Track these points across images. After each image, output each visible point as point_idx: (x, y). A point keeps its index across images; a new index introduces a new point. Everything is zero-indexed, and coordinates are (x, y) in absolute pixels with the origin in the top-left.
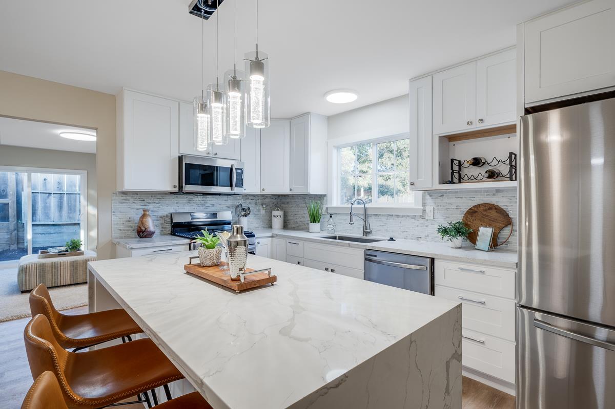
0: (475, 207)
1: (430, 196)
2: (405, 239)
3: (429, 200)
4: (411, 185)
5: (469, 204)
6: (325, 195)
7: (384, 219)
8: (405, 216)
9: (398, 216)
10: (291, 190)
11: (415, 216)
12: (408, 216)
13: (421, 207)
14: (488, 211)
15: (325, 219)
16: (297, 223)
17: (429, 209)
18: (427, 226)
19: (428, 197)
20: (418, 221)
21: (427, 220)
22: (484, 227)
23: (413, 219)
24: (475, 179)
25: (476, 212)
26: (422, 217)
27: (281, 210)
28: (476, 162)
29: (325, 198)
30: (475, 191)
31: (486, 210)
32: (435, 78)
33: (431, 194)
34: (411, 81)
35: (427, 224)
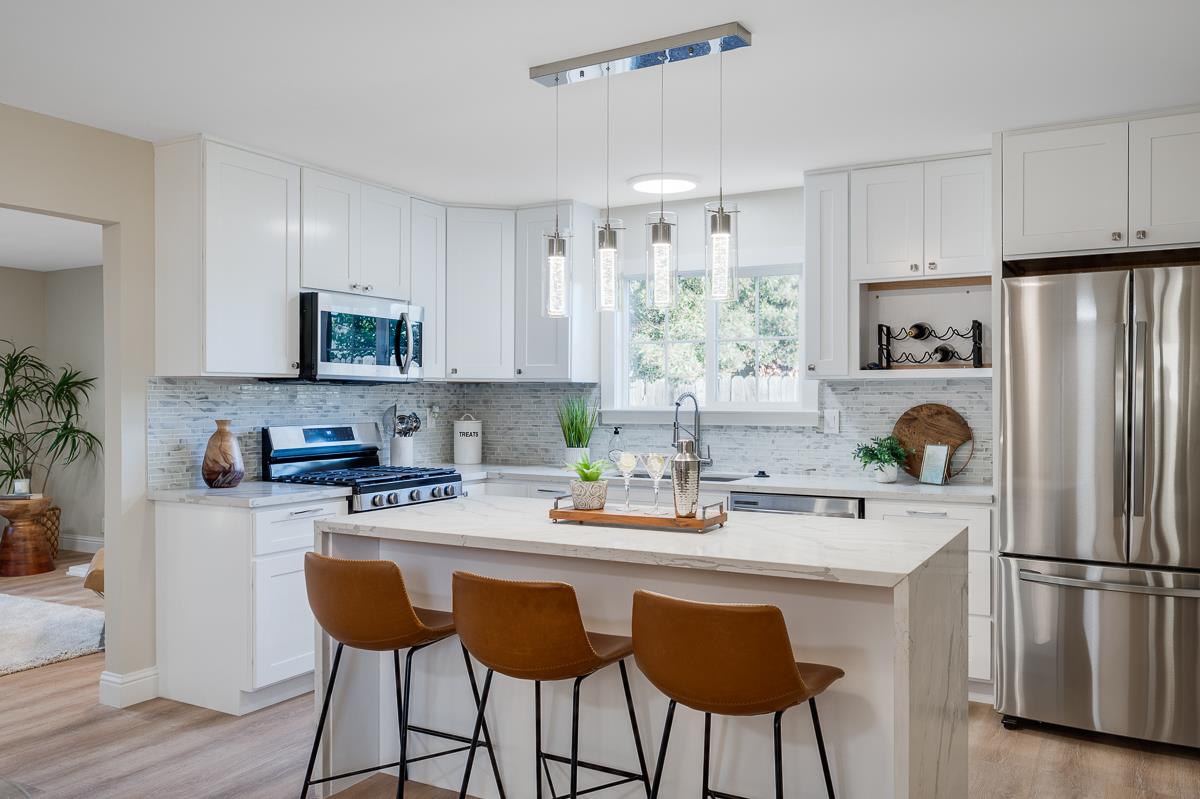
0: (913, 409)
1: (833, 390)
2: (782, 473)
3: (831, 397)
4: (810, 369)
5: (902, 405)
6: (593, 385)
7: (738, 435)
8: (782, 428)
9: (767, 429)
10: (520, 372)
11: (804, 428)
12: (789, 428)
13: (815, 410)
14: (936, 417)
15: (601, 438)
16: (516, 449)
17: (831, 414)
18: (826, 447)
19: (828, 390)
20: (809, 437)
21: (827, 435)
22: (933, 443)
23: (800, 434)
24: (920, 364)
25: (916, 419)
26: (818, 430)
27: (477, 418)
28: (921, 332)
29: (595, 391)
30: (915, 382)
31: (931, 416)
32: (855, 175)
33: (834, 385)
34: (809, 174)
35: (826, 442)
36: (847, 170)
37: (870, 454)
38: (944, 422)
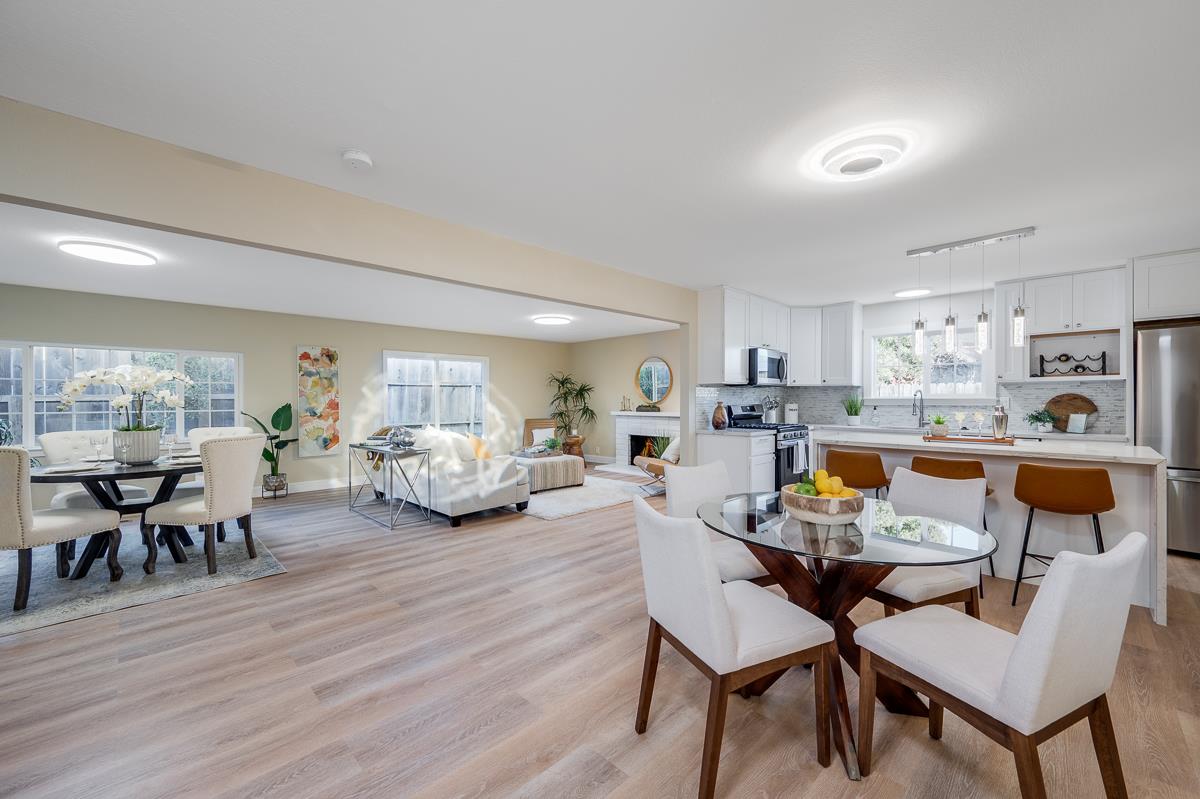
0: (1058, 397)
1: (1007, 387)
3: (1005, 391)
4: (999, 377)
5: (1051, 395)
6: (858, 387)
7: (945, 410)
8: (973, 406)
9: (964, 407)
10: (824, 381)
11: (986, 406)
13: (994, 397)
14: (1073, 401)
15: (864, 412)
16: (814, 417)
17: (1004, 399)
19: (1002, 387)
20: (990, 410)
22: (1076, 413)
23: (984, 409)
24: (1063, 374)
25: (1059, 401)
27: (798, 403)
28: (1067, 358)
29: (860, 390)
30: (1059, 383)
31: (1070, 400)
32: (1027, 284)
33: (1006, 385)
34: (997, 284)
36: (1023, 281)
37: (1037, 418)
38: (1079, 403)
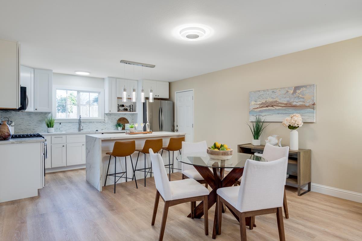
3: (106, 116)
4: (110, 111)
5: (118, 118)
7: (88, 124)
9: (94, 122)
10: (36, 109)
12: (98, 122)
13: (103, 119)
17: (106, 119)
19: (105, 115)
22: (127, 124)
24: (122, 111)
26: (104, 122)
30: (120, 114)
31: (123, 119)
33: (107, 114)
35: (105, 124)
36: (116, 78)
